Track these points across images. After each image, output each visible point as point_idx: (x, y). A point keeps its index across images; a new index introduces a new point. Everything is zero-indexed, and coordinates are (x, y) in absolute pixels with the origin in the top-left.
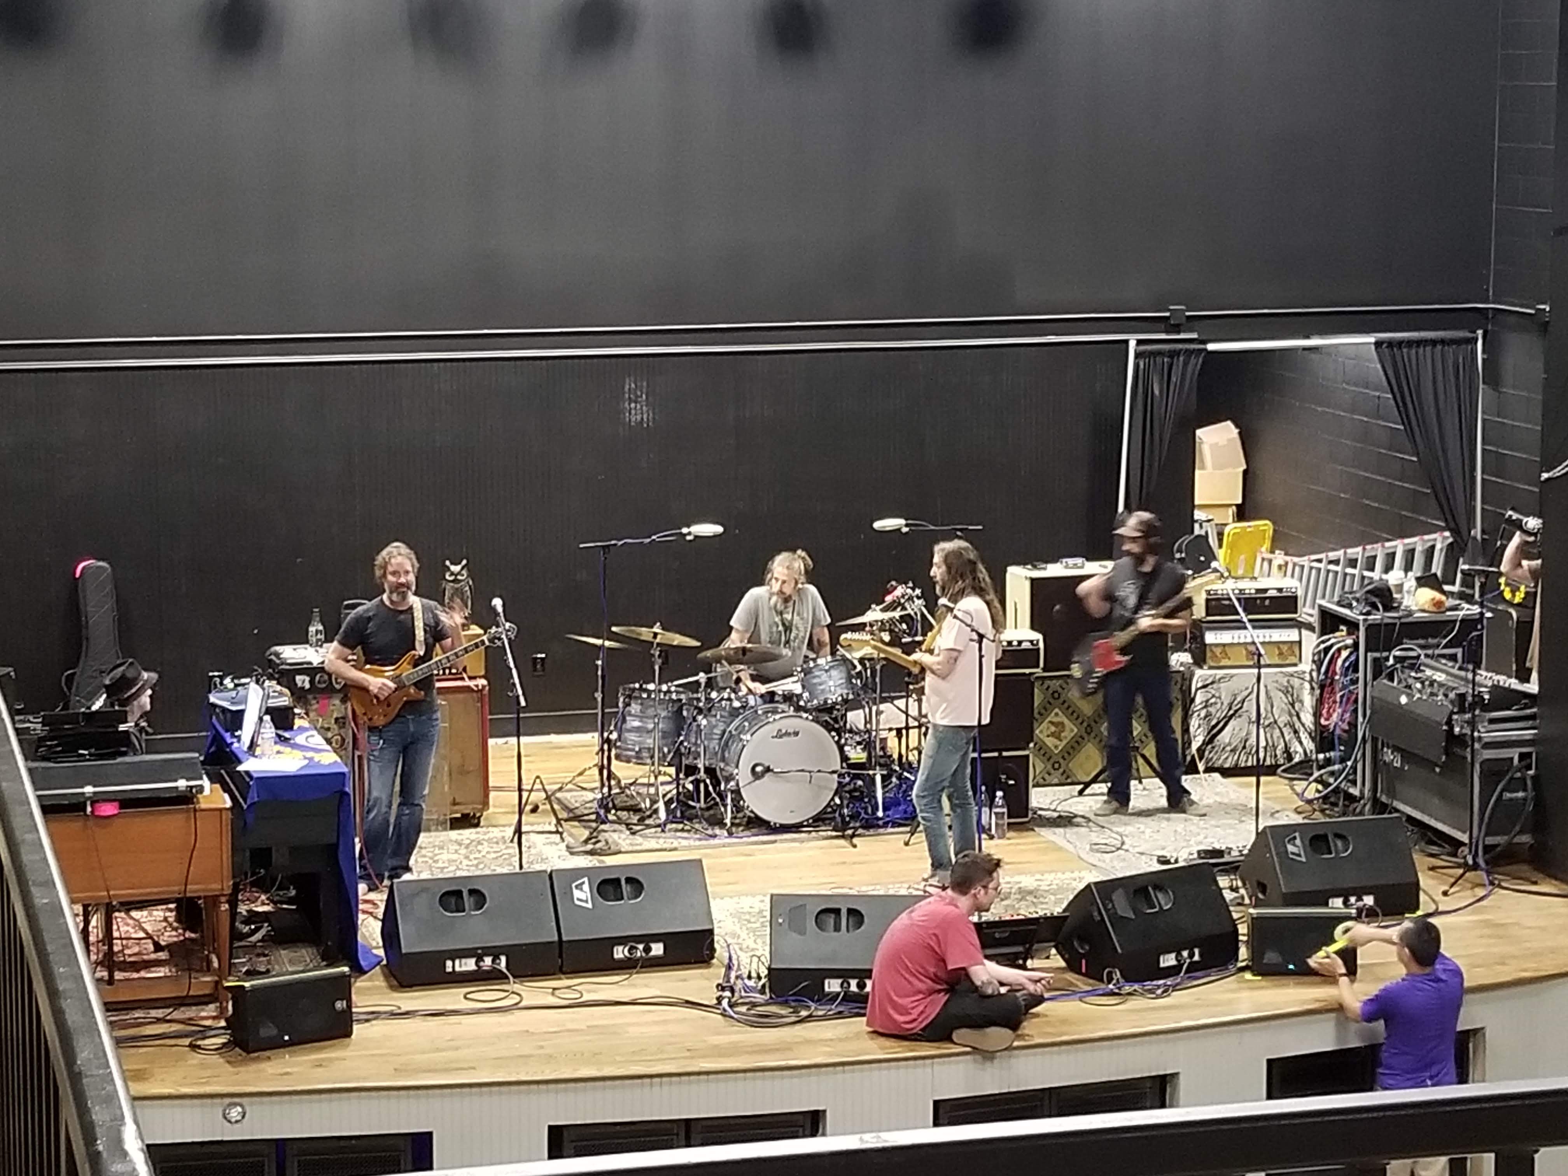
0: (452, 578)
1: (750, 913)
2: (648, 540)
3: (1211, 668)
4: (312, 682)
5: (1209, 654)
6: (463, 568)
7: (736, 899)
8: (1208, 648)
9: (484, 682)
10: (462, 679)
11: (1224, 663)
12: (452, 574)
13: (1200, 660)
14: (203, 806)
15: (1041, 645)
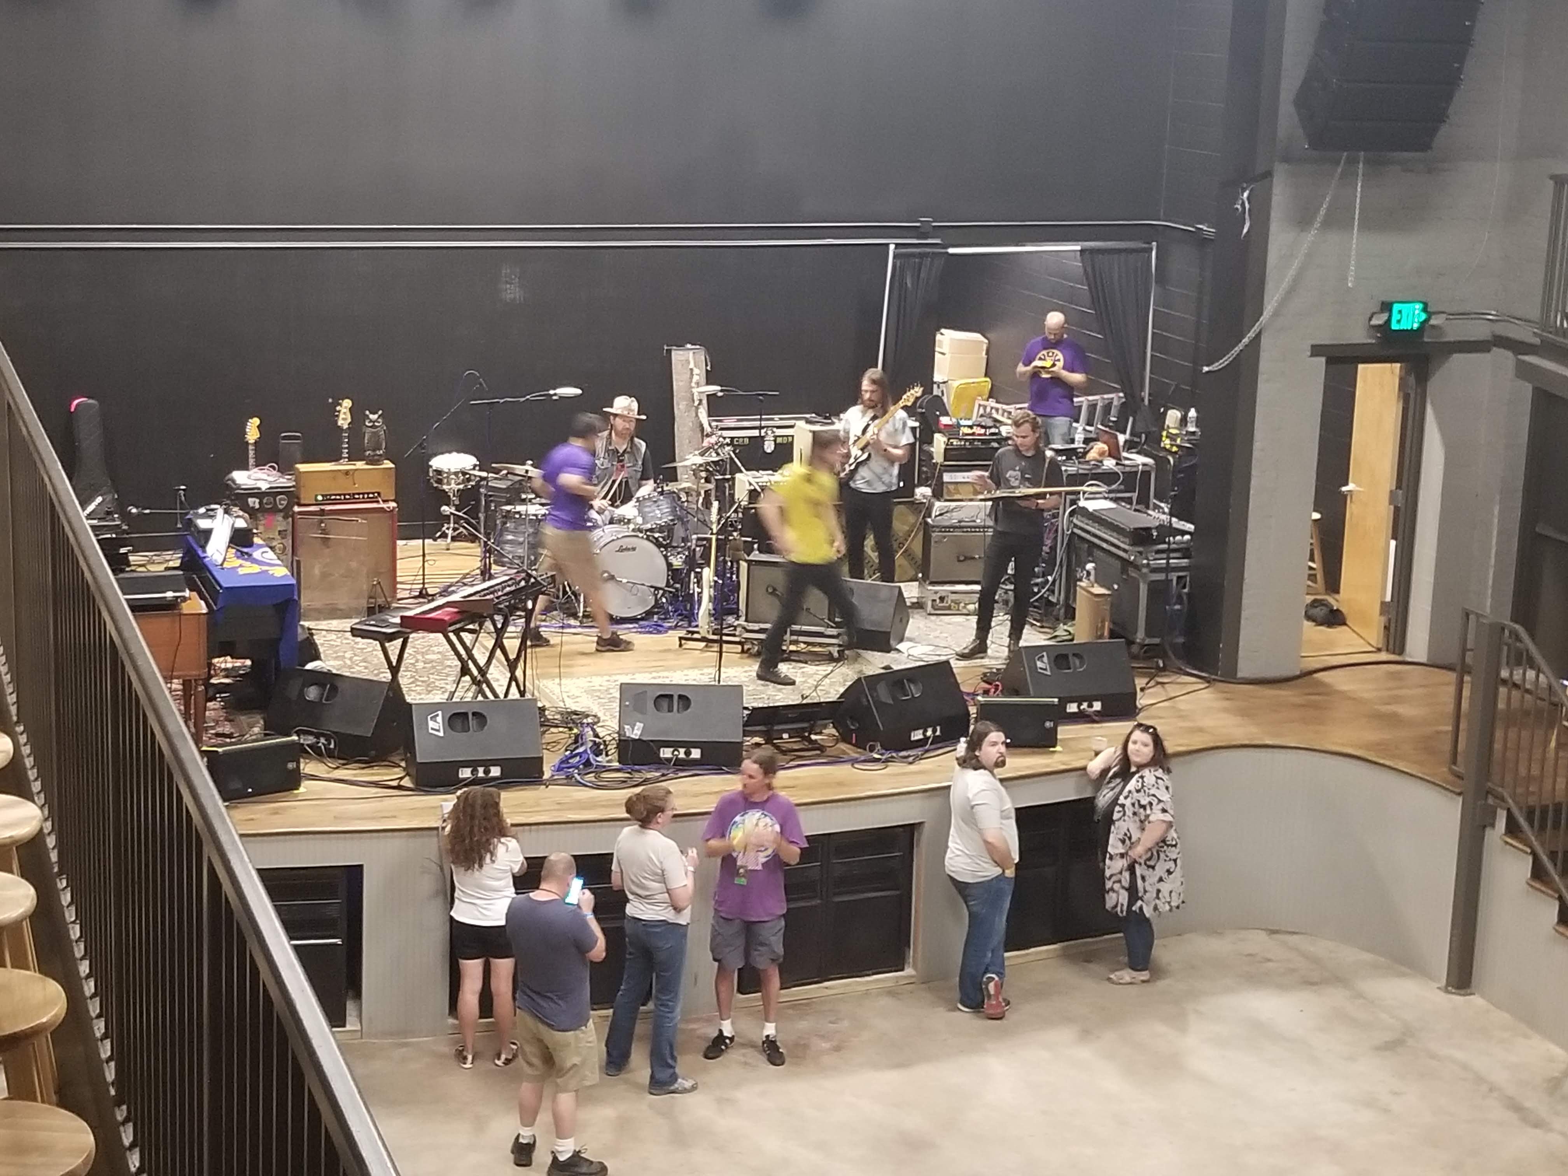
0: (370, 424)
2: (523, 399)
4: (260, 503)
6: (379, 417)
9: (394, 504)
10: (378, 502)
12: (371, 421)
14: (185, 611)
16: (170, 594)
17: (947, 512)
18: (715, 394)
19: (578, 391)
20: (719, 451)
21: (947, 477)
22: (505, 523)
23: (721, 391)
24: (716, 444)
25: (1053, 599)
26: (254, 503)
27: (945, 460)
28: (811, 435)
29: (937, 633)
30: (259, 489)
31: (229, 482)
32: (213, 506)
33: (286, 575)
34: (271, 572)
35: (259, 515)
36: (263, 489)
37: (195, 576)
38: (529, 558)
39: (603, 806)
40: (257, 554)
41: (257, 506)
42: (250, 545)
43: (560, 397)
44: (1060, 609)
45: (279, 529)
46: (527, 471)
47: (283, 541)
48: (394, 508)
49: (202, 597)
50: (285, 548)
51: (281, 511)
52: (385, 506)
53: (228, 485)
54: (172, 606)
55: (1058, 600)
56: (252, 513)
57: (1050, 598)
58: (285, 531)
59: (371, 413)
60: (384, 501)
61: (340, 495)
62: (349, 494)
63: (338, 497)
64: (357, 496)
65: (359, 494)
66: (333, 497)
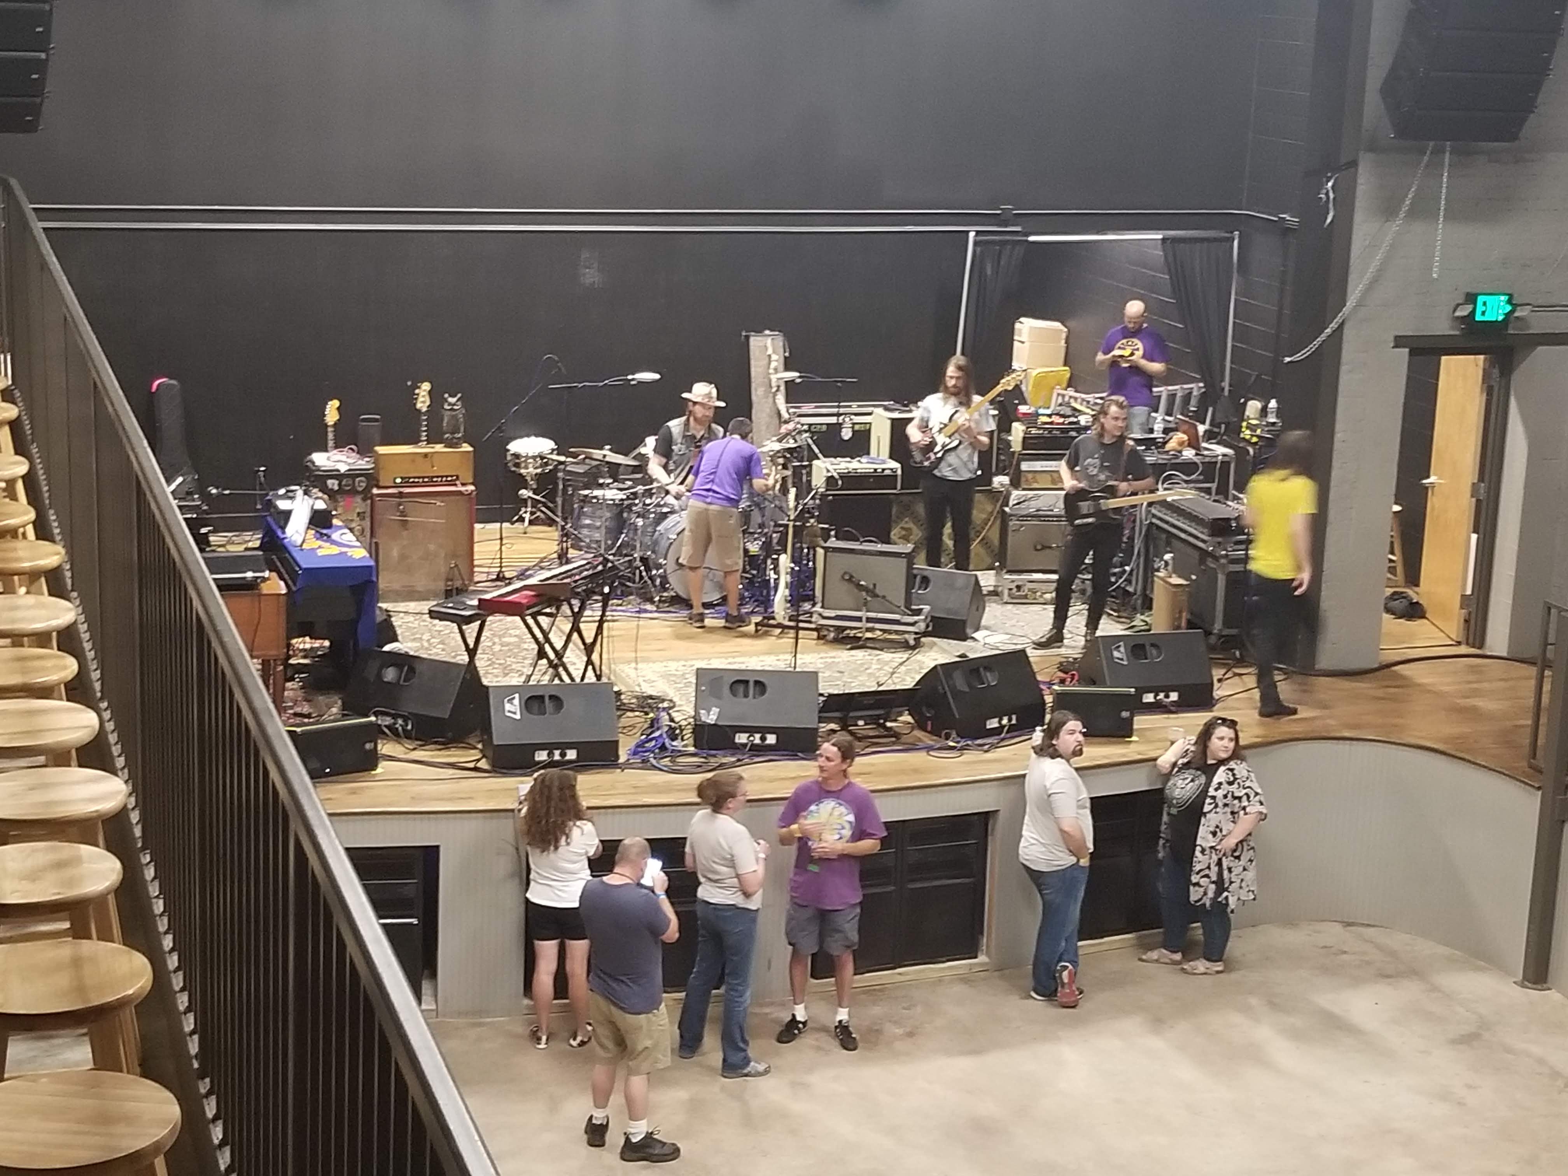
0: (449, 408)
1: (675, 675)
2: (602, 384)
3: (1024, 489)
4: (340, 485)
5: (1023, 479)
6: (458, 400)
7: (665, 664)
8: (1023, 474)
9: (472, 488)
10: (455, 485)
11: (1035, 486)
12: (450, 404)
13: (1016, 483)
14: (265, 592)
15: (899, 472)
16: (250, 574)
17: (1024, 501)
18: (793, 381)
19: (657, 376)
20: (797, 437)
21: (1025, 466)
22: (582, 508)
23: (800, 377)
24: (794, 430)
25: (1131, 589)
26: (333, 484)
27: (1024, 449)
28: (889, 422)
29: (1013, 622)
30: (338, 471)
31: (308, 464)
32: (293, 488)
33: (364, 557)
34: (349, 554)
35: (338, 497)
36: (342, 471)
37: (274, 557)
38: (606, 543)
39: (679, 790)
40: (335, 536)
41: (336, 488)
42: (330, 526)
43: (639, 382)
44: (1137, 599)
45: (358, 510)
46: (605, 456)
47: (363, 523)
48: (472, 491)
49: (282, 578)
50: (363, 530)
51: (358, 493)
52: (463, 489)
53: (307, 466)
54: (251, 586)
55: (1135, 590)
56: (332, 495)
57: (1128, 588)
58: (364, 513)
59: (450, 396)
60: (463, 484)
61: (419, 478)
62: (427, 477)
63: (416, 480)
64: (435, 479)
65: (437, 477)
66: (411, 480)
